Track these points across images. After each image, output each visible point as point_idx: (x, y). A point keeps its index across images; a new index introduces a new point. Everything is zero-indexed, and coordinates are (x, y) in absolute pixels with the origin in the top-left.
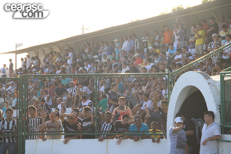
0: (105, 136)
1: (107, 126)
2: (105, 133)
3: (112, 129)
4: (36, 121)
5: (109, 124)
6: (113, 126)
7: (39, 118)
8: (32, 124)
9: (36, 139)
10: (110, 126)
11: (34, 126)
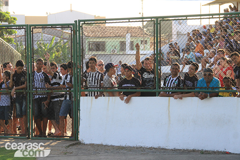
0: (170, 93)
1: (172, 80)
2: (170, 89)
3: (178, 85)
4: (95, 76)
5: (175, 79)
6: (179, 81)
7: (99, 73)
8: (91, 79)
9: (92, 96)
10: (176, 80)
11: (92, 81)
